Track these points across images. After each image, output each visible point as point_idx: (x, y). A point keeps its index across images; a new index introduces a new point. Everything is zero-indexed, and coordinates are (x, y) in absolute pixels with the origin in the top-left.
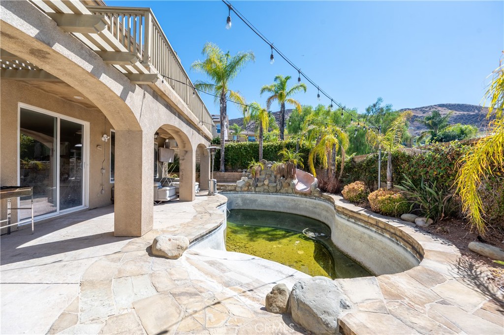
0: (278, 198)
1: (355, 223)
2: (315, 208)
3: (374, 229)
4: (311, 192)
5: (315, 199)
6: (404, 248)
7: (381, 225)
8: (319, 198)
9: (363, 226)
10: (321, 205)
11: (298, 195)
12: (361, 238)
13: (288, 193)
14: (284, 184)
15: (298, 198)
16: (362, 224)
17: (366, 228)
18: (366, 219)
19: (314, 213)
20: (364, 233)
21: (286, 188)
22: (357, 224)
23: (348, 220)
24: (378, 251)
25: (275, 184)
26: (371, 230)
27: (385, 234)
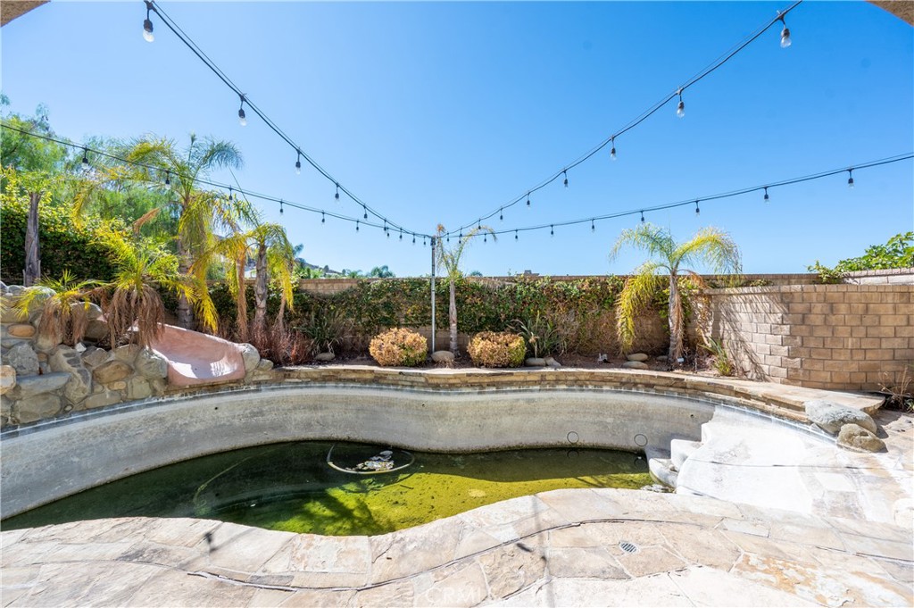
1: (497, 392)
2: (261, 413)
3: (538, 387)
4: (246, 372)
5: (257, 391)
6: (594, 391)
7: (548, 378)
8: (277, 383)
9: (514, 391)
10: (286, 400)
11: (176, 397)
12: (511, 410)
13: (125, 401)
14: (106, 373)
15: (176, 409)
16: (513, 388)
17: (520, 391)
18: (522, 378)
19: (260, 428)
20: (518, 400)
21: (120, 386)
22: (503, 392)
23: (479, 393)
24: (546, 413)
26: (532, 391)
27: (557, 387)
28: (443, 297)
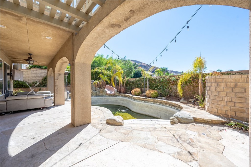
0: (97, 98)
1: (144, 102)
2: (117, 100)
3: (153, 103)
4: (115, 94)
5: (117, 97)
6: (165, 106)
7: (155, 101)
8: (119, 96)
9: (148, 103)
10: (120, 99)
11: (108, 96)
12: (147, 107)
13: (102, 95)
14: (101, 91)
15: (108, 97)
16: (148, 102)
17: (149, 103)
18: (149, 100)
19: (117, 102)
20: (149, 105)
21: (102, 93)
22: (146, 102)
23: (141, 102)
24: (155, 109)
25: (96, 92)
26: (151, 103)
27: (157, 103)
28: (146, 81)
